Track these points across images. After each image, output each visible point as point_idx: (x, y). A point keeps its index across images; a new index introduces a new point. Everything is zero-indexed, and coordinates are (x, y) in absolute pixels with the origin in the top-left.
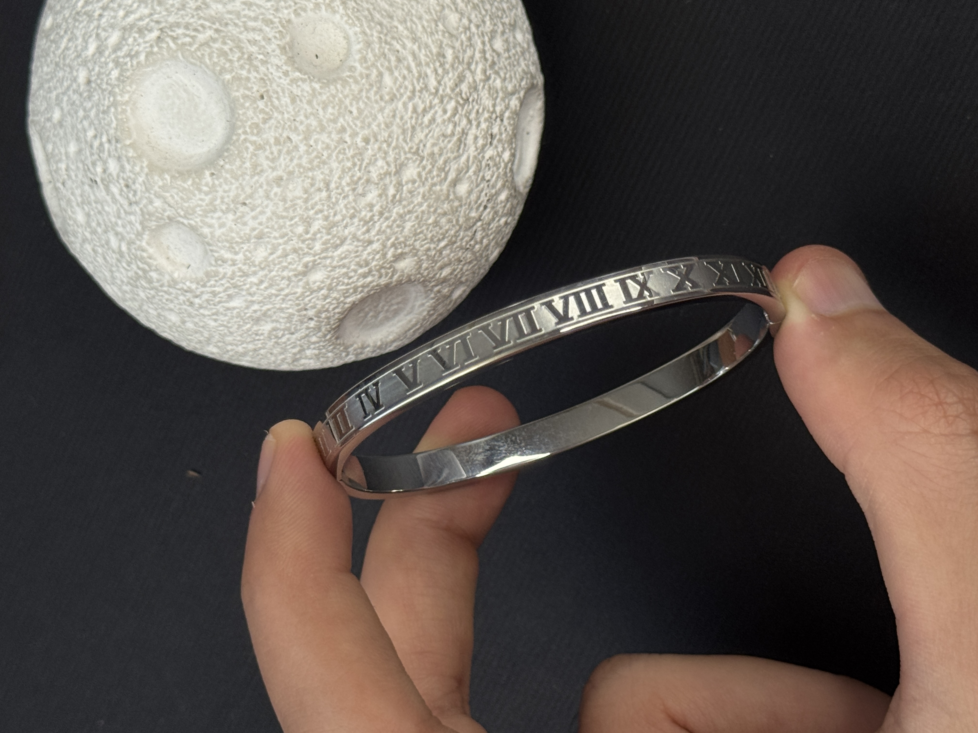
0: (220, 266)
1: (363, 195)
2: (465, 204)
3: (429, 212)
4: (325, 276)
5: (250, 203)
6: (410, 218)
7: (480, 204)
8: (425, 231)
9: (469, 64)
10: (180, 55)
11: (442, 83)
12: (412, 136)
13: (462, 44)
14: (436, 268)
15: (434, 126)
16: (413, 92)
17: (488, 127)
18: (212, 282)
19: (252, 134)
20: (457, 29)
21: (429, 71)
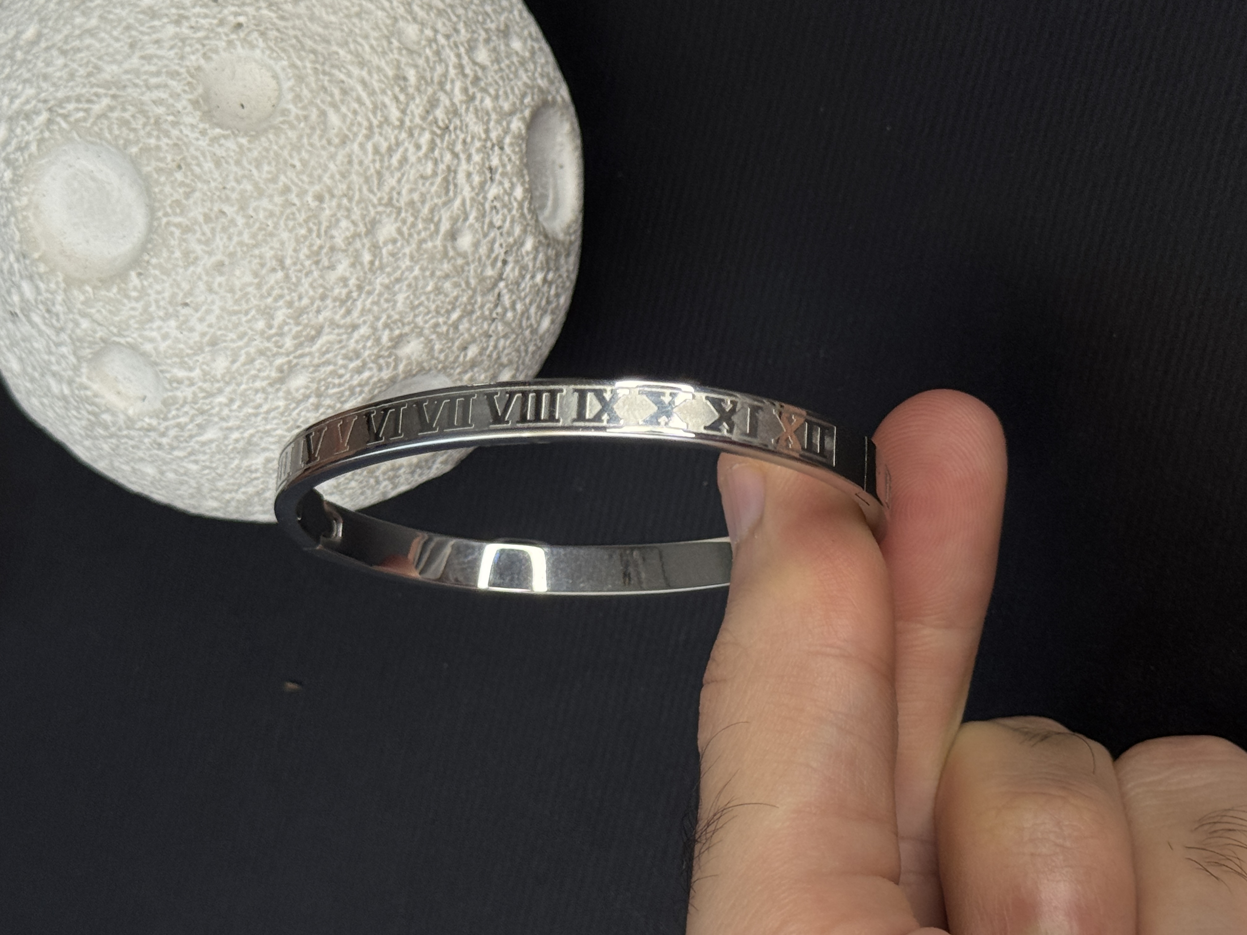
0: (177, 389)
1: (332, 267)
2: (473, 261)
3: (424, 277)
4: (310, 380)
5: (191, 302)
6: (400, 289)
7: (496, 259)
8: (426, 303)
9: (441, 84)
10: (75, 135)
11: (408, 112)
12: (380, 185)
13: (427, 60)
14: (455, 348)
15: (408, 167)
16: (370, 128)
17: (483, 159)
18: (174, 412)
19: (175, 214)
20: (419, 43)
21: (387, 100)
